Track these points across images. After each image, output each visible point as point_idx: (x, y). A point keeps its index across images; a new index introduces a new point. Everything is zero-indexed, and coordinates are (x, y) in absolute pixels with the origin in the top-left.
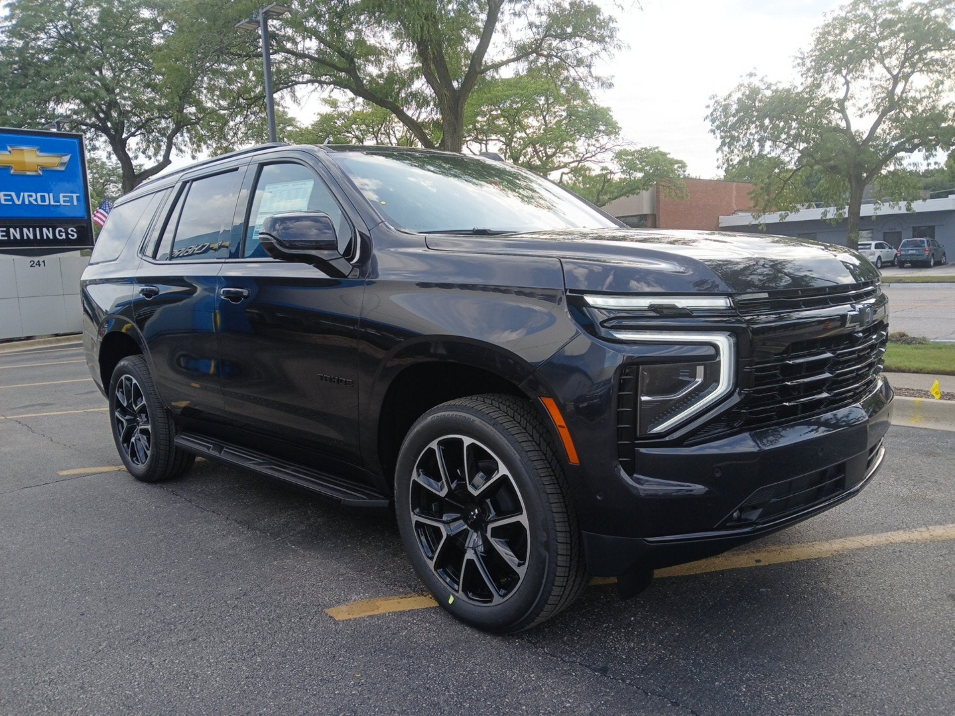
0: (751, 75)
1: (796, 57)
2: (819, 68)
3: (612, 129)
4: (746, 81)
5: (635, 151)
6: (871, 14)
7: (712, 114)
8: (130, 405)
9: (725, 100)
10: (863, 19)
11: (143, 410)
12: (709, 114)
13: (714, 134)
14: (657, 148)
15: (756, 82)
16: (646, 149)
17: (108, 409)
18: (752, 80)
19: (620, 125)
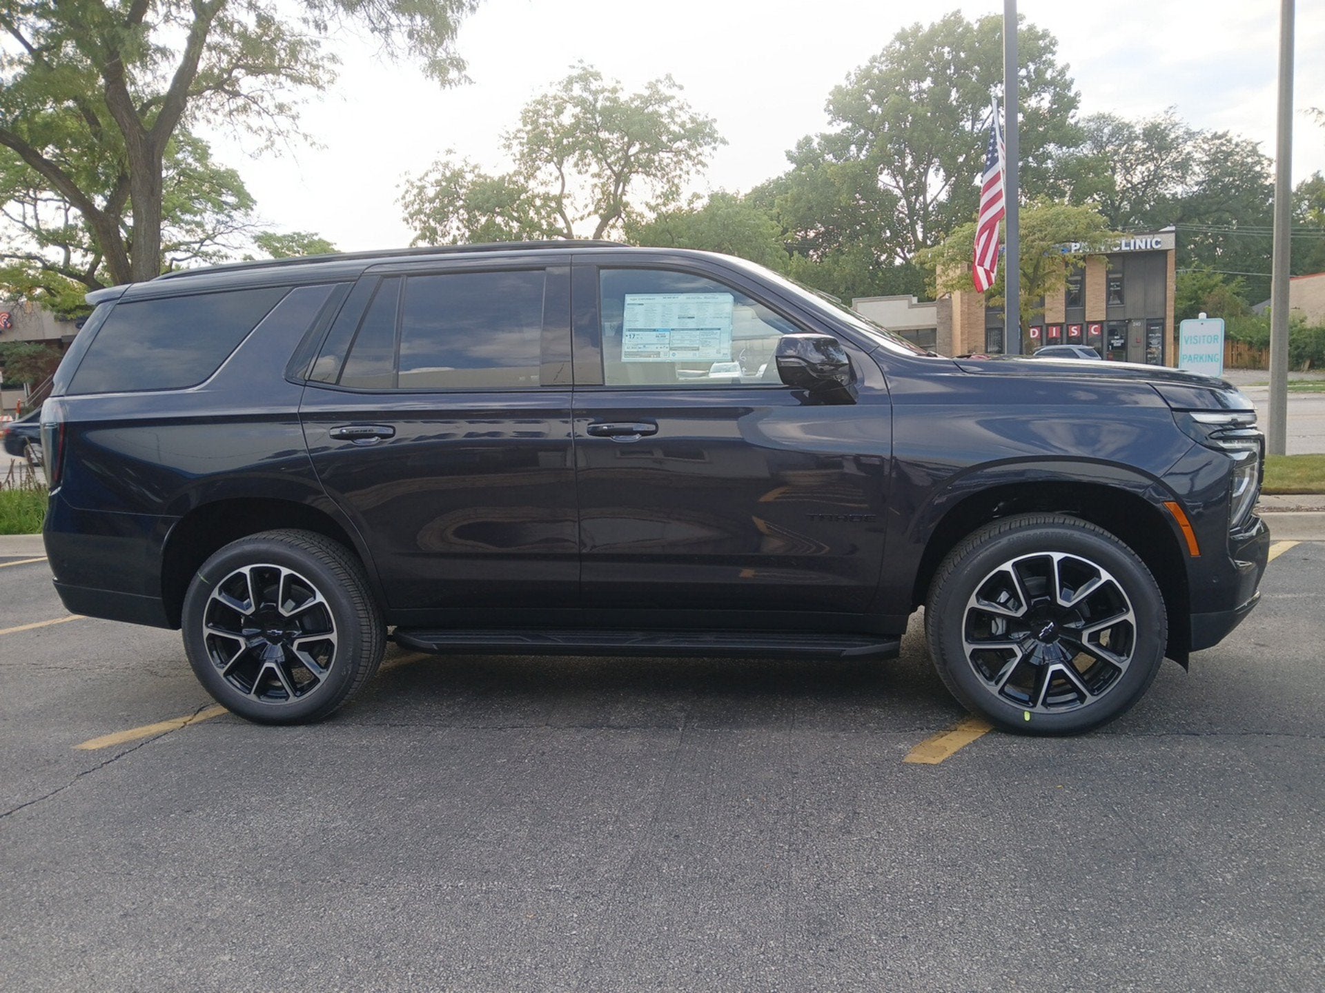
0: (449, 152)
1: (501, 136)
2: (530, 159)
3: (245, 202)
4: (444, 159)
5: (284, 236)
6: (591, 98)
7: (404, 198)
8: (264, 611)
9: (420, 180)
10: (581, 102)
12: (400, 197)
13: (408, 223)
14: (316, 234)
15: (457, 164)
16: (299, 234)
18: (450, 158)
19: (254, 196)
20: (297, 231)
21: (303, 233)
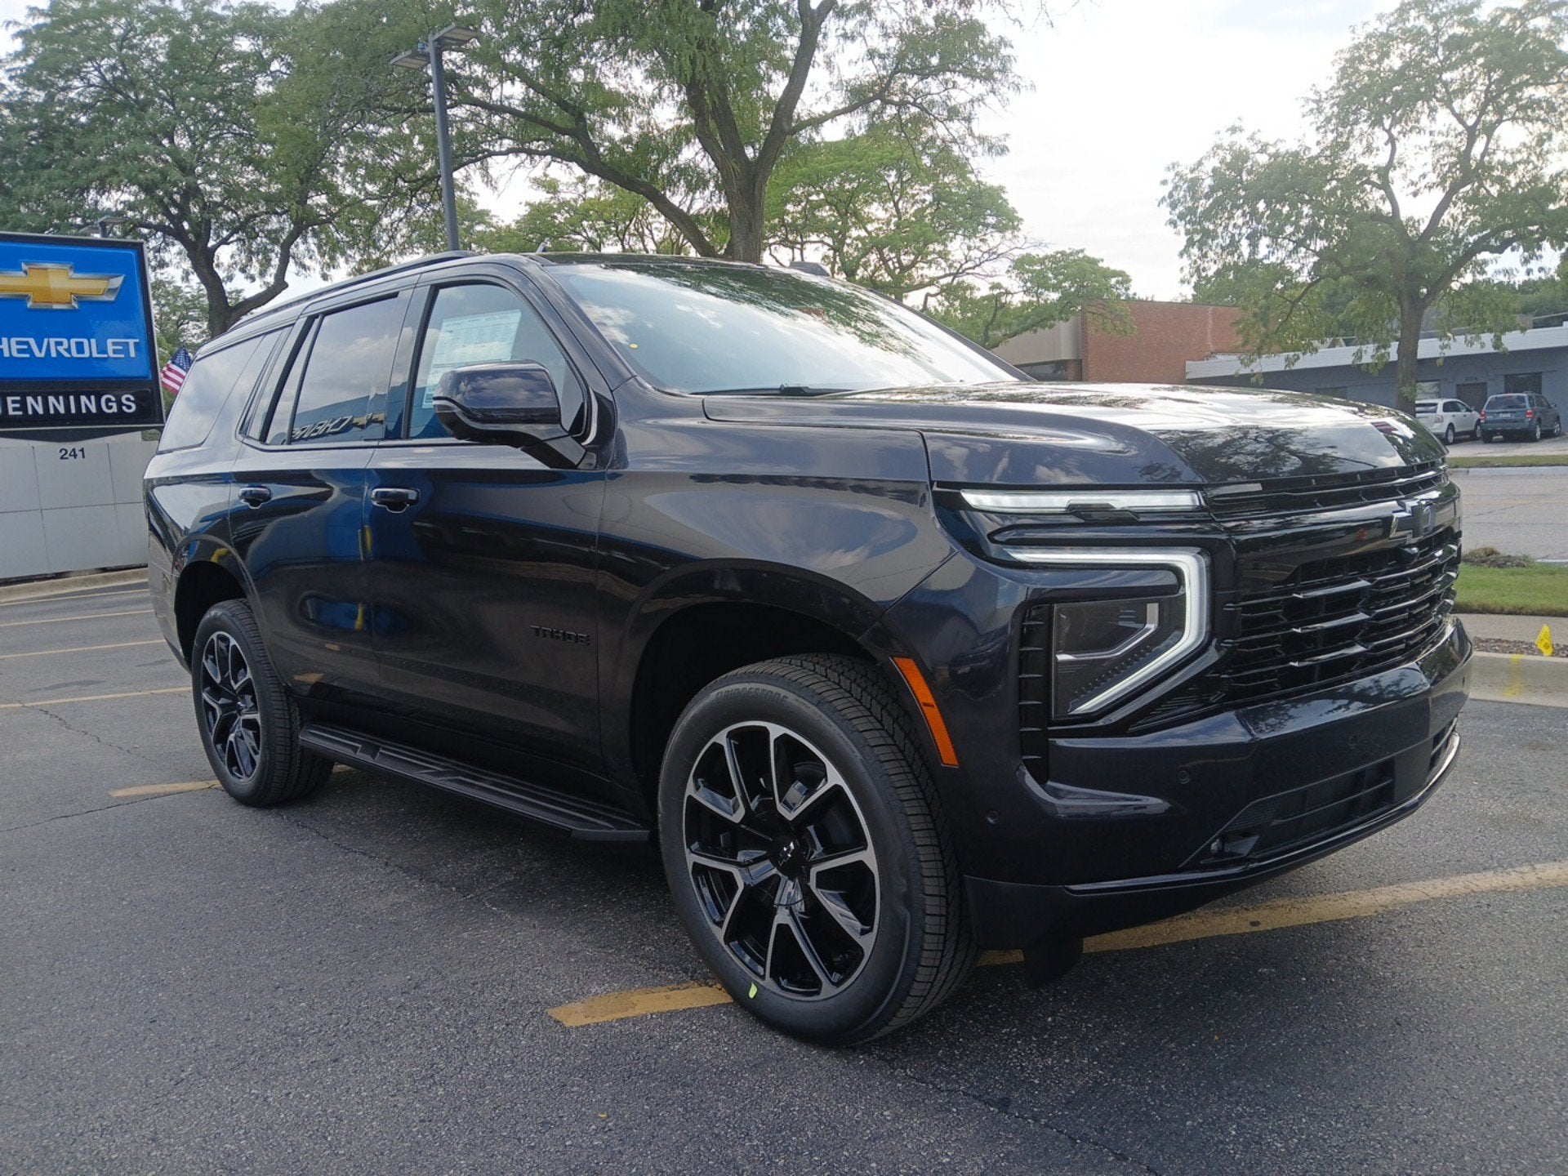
0: (1234, 130)
1: (1308, 100)
2: (1345, 117)
3: (1008, 222)
4: (1226, 139)
5: (1046, 257)
6: (1429, 28)
7: (1171, 195)
8: (226, 681)
9: (1192, 171)
10: (1416, 36)
11: (247, 688)
12: (1166, 195)
13: (1175, 227)
14: (1082, 251)
15: (1242, 141)
16: (1063, 253)
17: (191, 688)
18: (1236, 137)
19: (1020, 215)
20: (1060, 250)
21: (1068, 252)
